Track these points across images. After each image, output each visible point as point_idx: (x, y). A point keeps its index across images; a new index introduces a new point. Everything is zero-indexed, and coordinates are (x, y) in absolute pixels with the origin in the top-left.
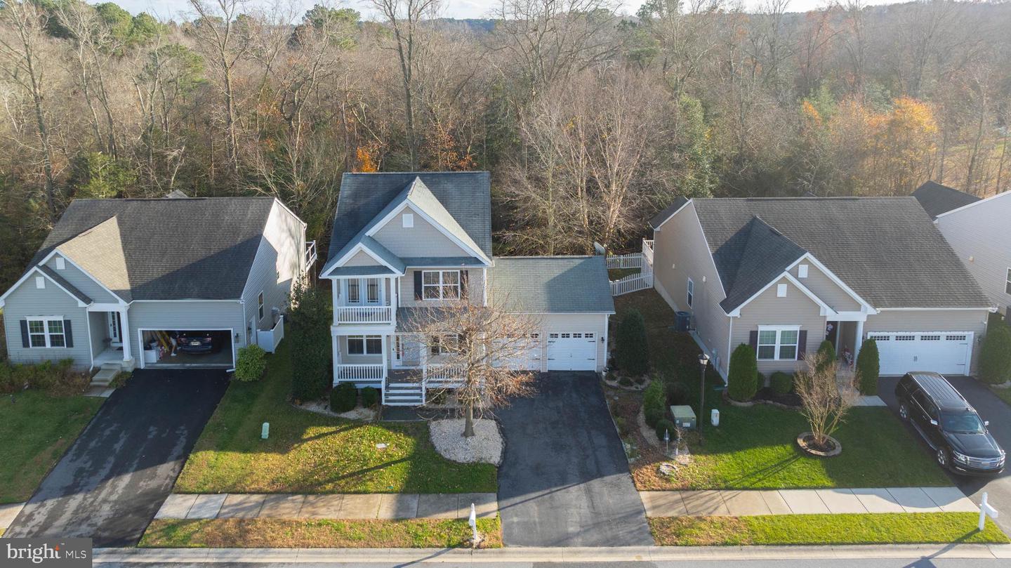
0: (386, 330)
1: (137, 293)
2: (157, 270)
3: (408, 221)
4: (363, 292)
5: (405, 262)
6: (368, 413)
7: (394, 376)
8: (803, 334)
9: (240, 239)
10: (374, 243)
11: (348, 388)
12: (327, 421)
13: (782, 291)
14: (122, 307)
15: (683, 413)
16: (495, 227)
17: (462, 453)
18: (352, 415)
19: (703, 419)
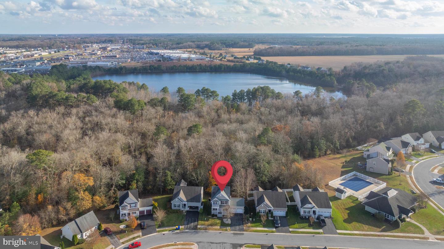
0: (218, 208)
1: (188, 201)
2: (189, 198)
3: (221, 195)
4: (215, 203)
5: (220, 200)
6: (216, 218)
7: (219, 213)
8: (265, 211)
9: (198, 194)
10: (217, 198)
11: (213, 214)
12: (211, 218)
13: (263, 206)
14: (186, 203)
15: (251, 219)
16: (231, 192)
17: (227, 222)
18: (214, 218)
19: (253, 220)
